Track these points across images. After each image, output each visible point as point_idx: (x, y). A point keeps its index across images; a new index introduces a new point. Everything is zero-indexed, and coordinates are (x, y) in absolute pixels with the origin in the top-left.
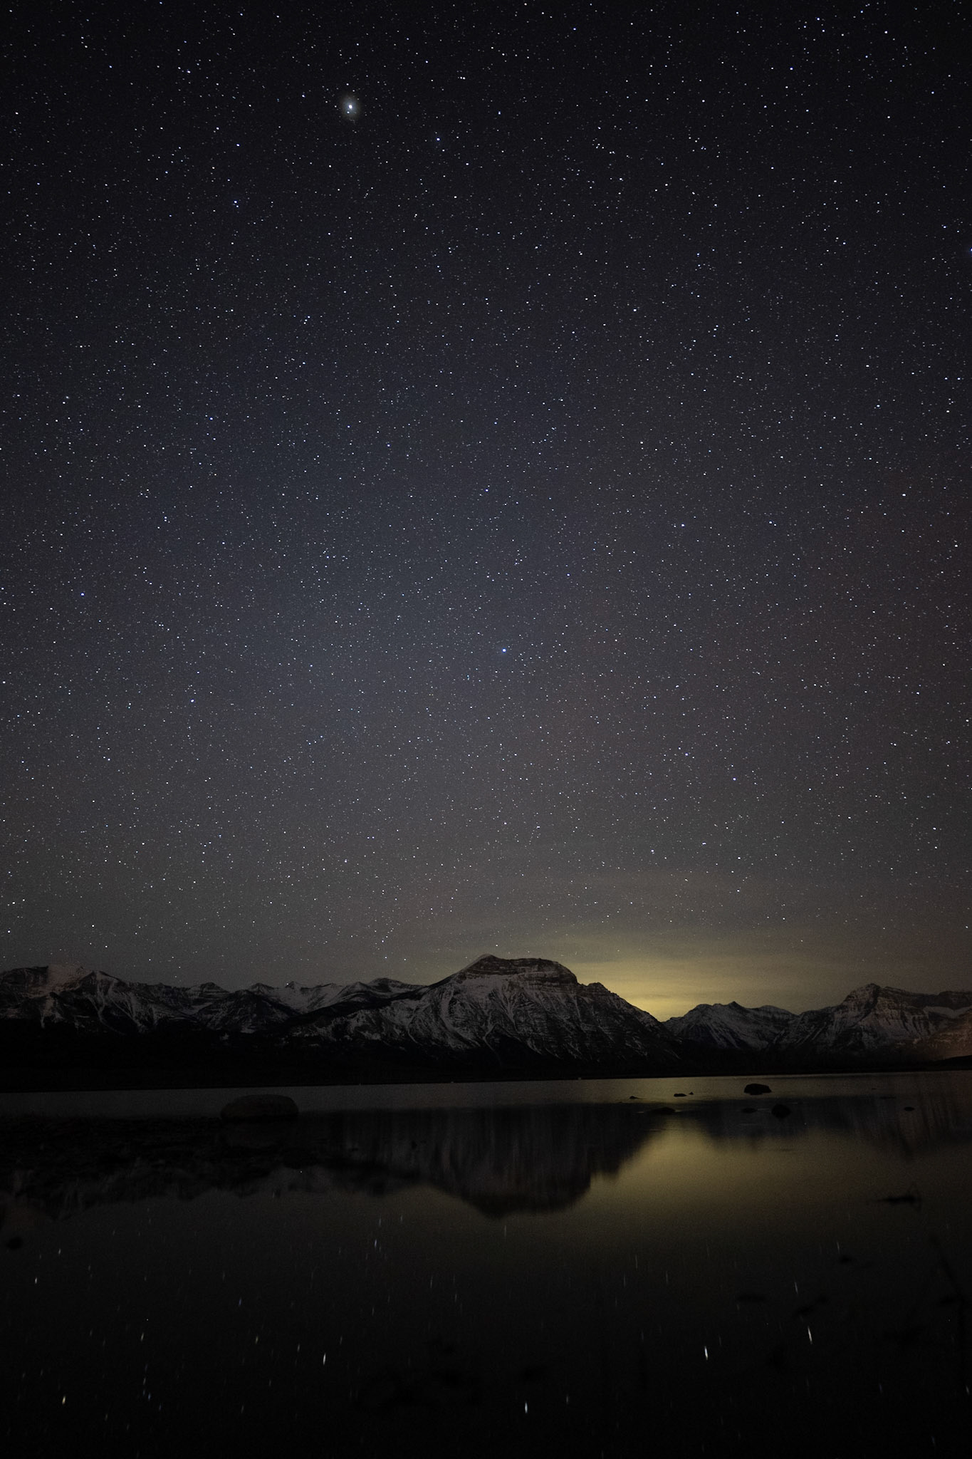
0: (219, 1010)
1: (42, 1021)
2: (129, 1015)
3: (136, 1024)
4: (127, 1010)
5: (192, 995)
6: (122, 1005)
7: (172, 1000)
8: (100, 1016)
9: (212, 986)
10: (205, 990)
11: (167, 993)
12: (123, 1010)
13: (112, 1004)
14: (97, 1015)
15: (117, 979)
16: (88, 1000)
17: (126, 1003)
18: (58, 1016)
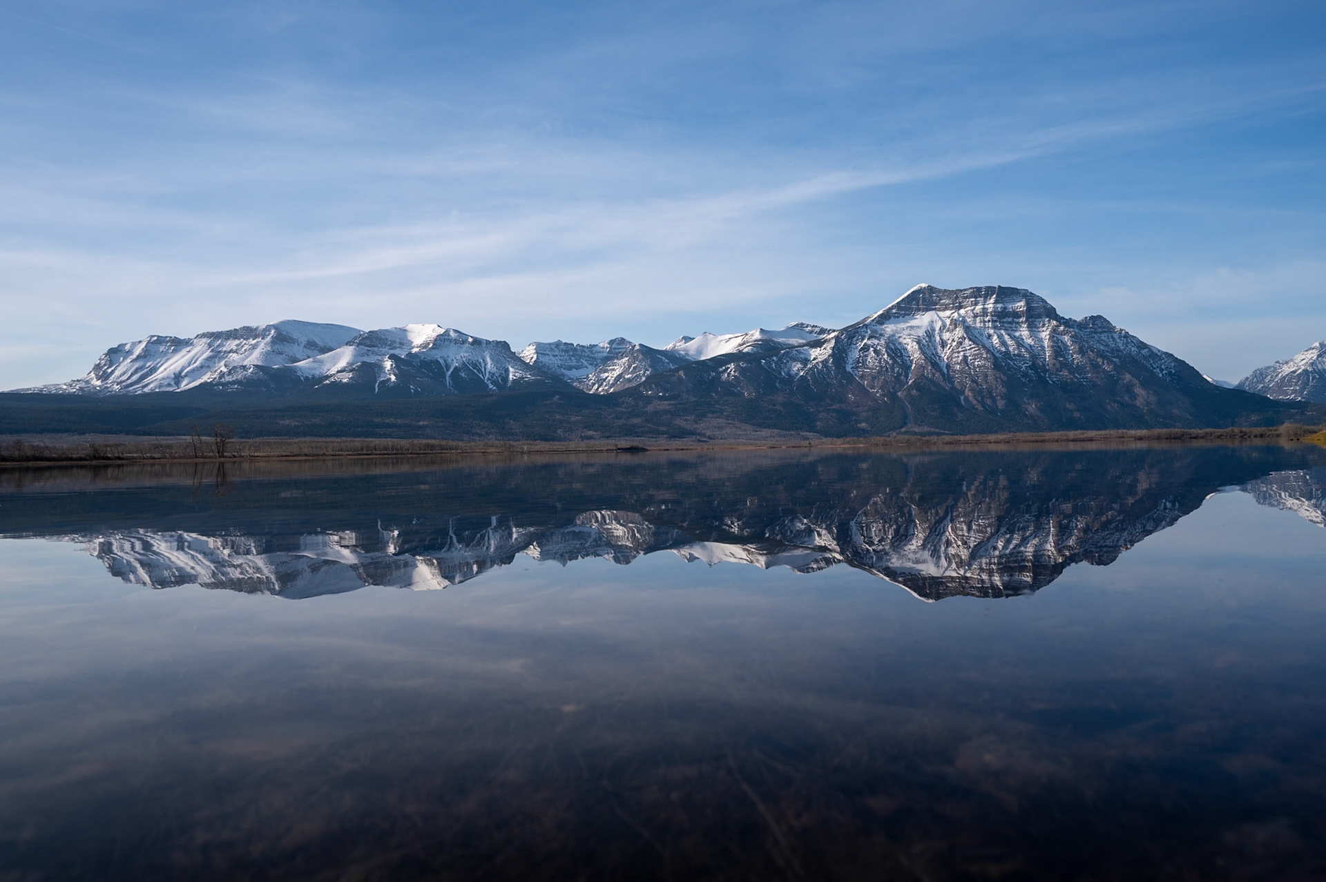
0: (616, 368)
1: (377, 384)
2: (481, 376)
3: (488, 386)
4: (479, 371)
5: (600, 352)
6: (475, 366)
7: (573, 358)
8: (447, 379)
9: (622, 341)
10: (614, 346)
11: (566, 351)
12: (476, 371)
13: (464, 363)
14: (445, 377)
15: (471, 337)
16: (437, 361)
17: (480, 363)
18: (393, 378)
